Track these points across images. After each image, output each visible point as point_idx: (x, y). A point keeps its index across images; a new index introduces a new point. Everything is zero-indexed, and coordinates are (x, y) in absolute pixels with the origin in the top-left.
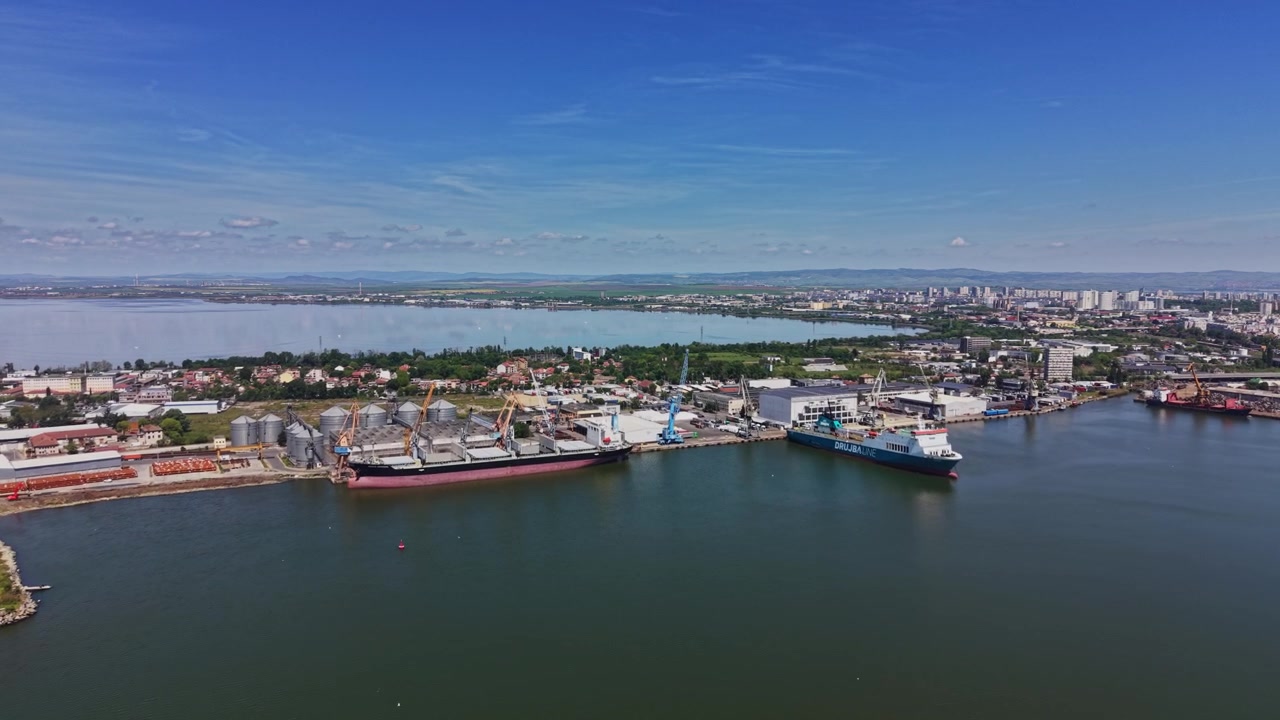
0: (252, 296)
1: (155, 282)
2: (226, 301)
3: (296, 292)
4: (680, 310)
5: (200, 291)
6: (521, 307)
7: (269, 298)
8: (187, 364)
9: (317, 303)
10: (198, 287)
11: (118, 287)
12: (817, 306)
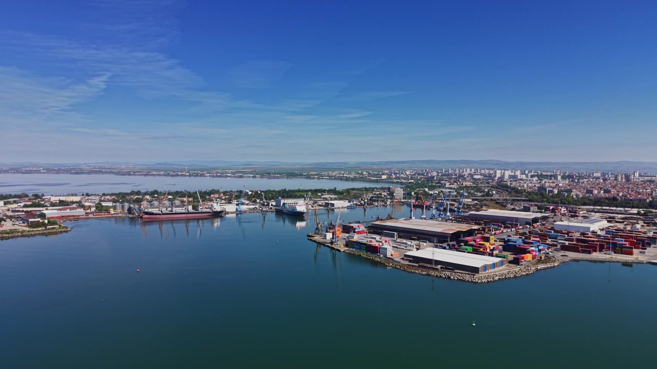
0: (136, 172)
1: (91, 166)
2: (123, 175)
3: (157, 170)
4: (325, 179)
5: (112, 170)
6: (256, 177)
7: (144, 173)
8: (104, 195)
9: (165, 175)
10: (111, 168)
11: (73, 168)
12: (384, 177)
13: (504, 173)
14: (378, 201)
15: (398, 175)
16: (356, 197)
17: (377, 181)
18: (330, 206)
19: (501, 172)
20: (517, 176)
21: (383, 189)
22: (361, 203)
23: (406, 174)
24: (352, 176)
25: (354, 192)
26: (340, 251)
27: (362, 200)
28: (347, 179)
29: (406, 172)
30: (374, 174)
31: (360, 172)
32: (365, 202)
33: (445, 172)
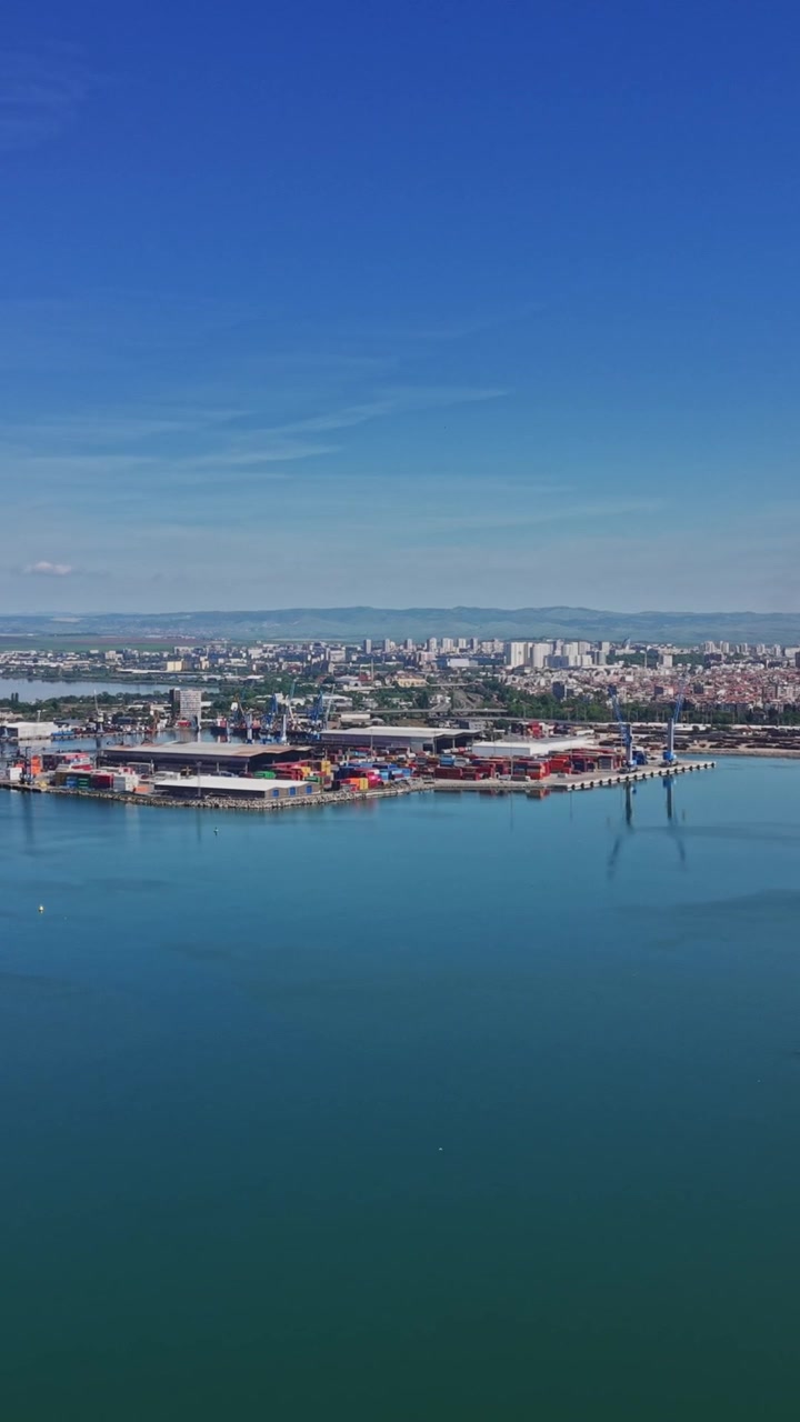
12: (174, 667)
13: (532, 649)
14: (134, 723)
15: (221, 661)
16: (74, 715)
17: (147, 680)
18: (6, 735)
19: (526, 646)
20: (567, 658)
21: (158, 698)
22: (88, 729)
23: (249, 657)
24: (66, 665)
25: (71, 706)
26: (39, 791)
27: (91, 720)
28: (51, 676)
29: (250, 651)
30: (142, 659)
31: (93, 652)
32: (98, 724)
33: (373, 649)
